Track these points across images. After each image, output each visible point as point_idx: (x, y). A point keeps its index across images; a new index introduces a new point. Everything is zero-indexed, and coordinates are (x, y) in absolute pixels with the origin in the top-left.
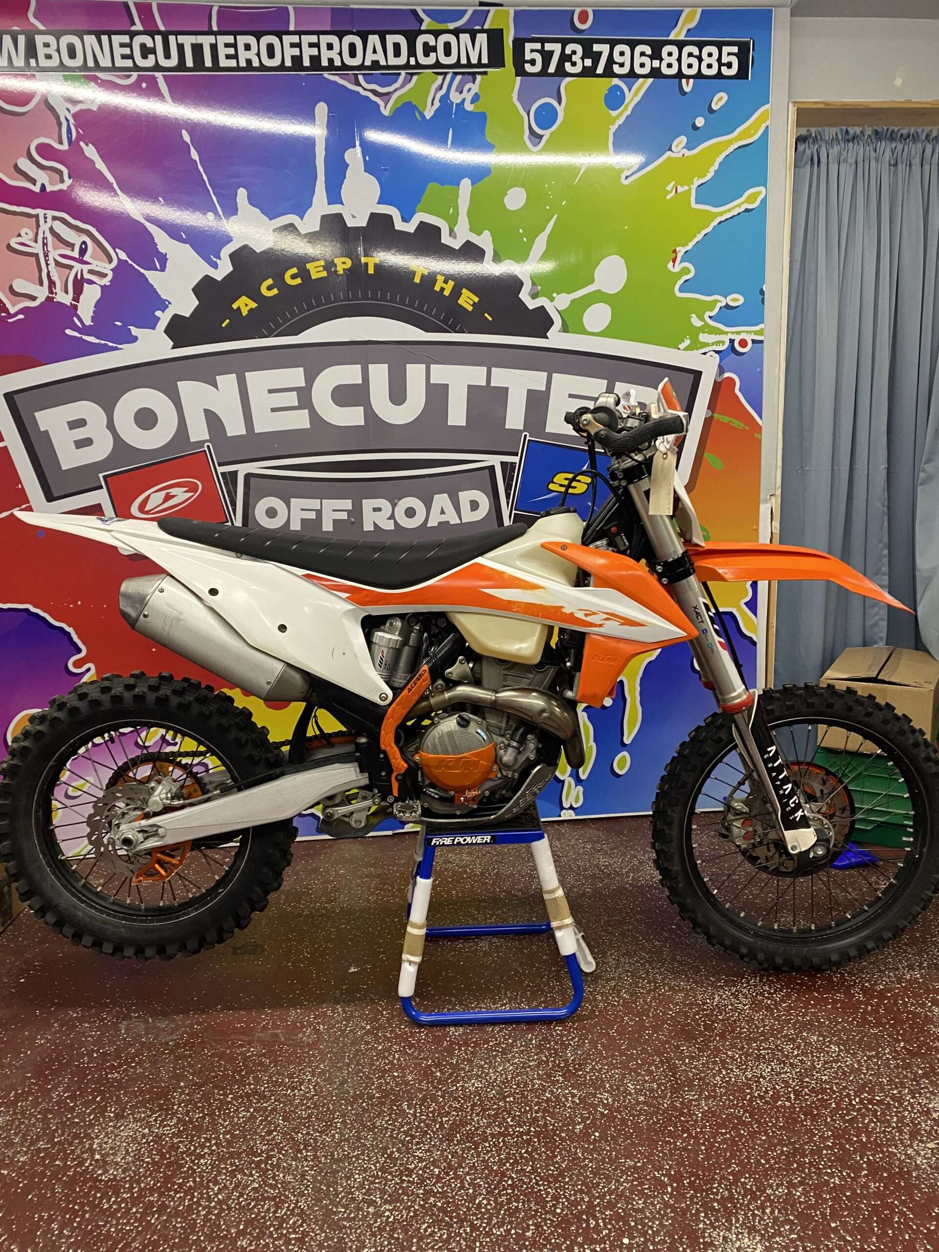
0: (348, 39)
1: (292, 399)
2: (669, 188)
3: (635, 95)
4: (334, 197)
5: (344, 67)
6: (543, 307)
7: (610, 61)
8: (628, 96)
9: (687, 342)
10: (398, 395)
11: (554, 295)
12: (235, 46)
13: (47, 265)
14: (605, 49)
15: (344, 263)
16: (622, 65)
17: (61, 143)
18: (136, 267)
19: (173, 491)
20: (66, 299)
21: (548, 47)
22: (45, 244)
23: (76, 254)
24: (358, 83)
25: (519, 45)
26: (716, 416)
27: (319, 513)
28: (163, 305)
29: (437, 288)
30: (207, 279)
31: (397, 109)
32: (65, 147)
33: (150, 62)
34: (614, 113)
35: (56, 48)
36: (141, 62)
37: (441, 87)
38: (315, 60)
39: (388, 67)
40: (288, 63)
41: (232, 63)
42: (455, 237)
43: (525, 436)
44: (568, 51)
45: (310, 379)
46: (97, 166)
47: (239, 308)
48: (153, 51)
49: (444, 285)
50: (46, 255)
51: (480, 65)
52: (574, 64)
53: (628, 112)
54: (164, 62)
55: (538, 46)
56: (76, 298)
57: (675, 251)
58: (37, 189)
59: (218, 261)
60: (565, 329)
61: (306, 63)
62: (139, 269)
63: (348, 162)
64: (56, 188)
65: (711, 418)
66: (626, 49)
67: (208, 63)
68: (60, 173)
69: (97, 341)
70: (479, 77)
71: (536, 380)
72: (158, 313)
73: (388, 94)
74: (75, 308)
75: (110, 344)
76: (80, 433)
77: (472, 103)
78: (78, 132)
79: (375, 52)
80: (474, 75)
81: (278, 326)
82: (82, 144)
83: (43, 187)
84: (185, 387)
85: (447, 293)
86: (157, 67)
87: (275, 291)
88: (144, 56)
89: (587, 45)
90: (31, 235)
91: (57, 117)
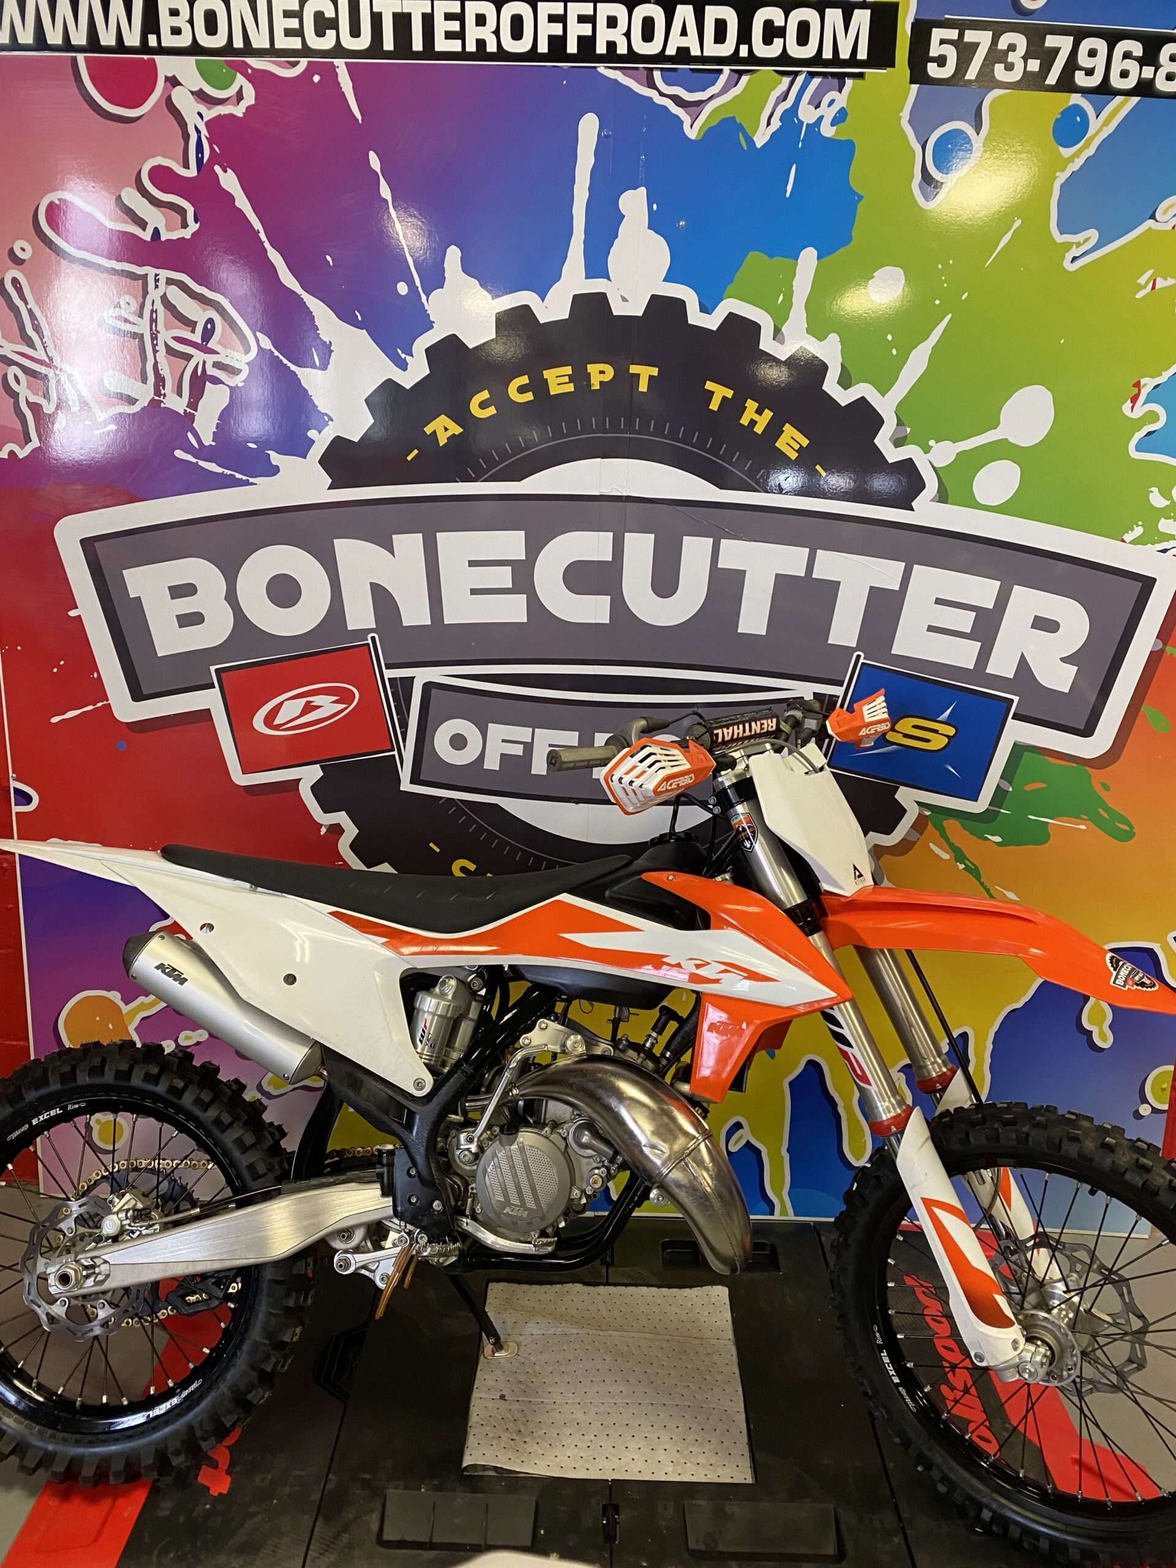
0: (643, 11)
1: (504, 577)
2: (1142, 281)
3: (1106, 123)
4: (596, 266)
5: (632, 56)
6: (910, 461)
7: (1072, 64)
8: (1094, 124)
9: (1138, 531)
10: (665, 582)
11: (932, 443)
12: (460, 17)
13: (155, 351)
14: (1065, 43)
16: (1090, 72)
17: (186, 166)
18: (285, 361)
19: (317, 700)
20: (177, 404)
21: (970, 36)
22: (153, 321)
23: (197, 338)
24: (652, 85)
25: (922, 31)
26: (1169, 650)
27: (529, 747)
28: (322, 421)
31: (711, 129)
32: (192, 172)
33: (328, 42)
34: (1066, 152)
35: (188, 17)
36: (315, 42)
37: (785, 97)
38: (587, 43)
39: (703, 60)
40: (543, 48)
41: (455, 46)
42: (782, 342)
43: (859, 657)
44: (1003, 44)
45: (534, 548)
46: (237, 204)
47: (434, 432)
48: (334, 24)
50: (154, 337)
51: (853, 61)
52: (1010, 67)
53: (1091, 151)
54: (349, 43)
55: (953, 34)
56: (193, 404)
57: (1137, 385)
58: (147, 236)
59: (408, 358)
60: (942, 497)
61: (572, 48)
62: (289, 364)
63: (623, 211)
64: (175, 235)
65: (1161, 652)
66: (1101, 45)
67: (418, 45)
68: (182, 212)
69: (219, 470)
70: (849, 82)
71: (886, 573)
72: (312, 434)
73: (700, 103)
74: (191, 418)
75: (238, 476)
76: (186, 605)
77: (832, 125)
78: (212, 149)
79: (684, 33)
80: (841, 77)
81: (491, 463)
82: (217, 168)
83: (156, 232)
84: (344, 548)
86: (339, 51)
88: (320, 33)
89: (1035, 37)
90: (134, 306)
91: (183, 124)
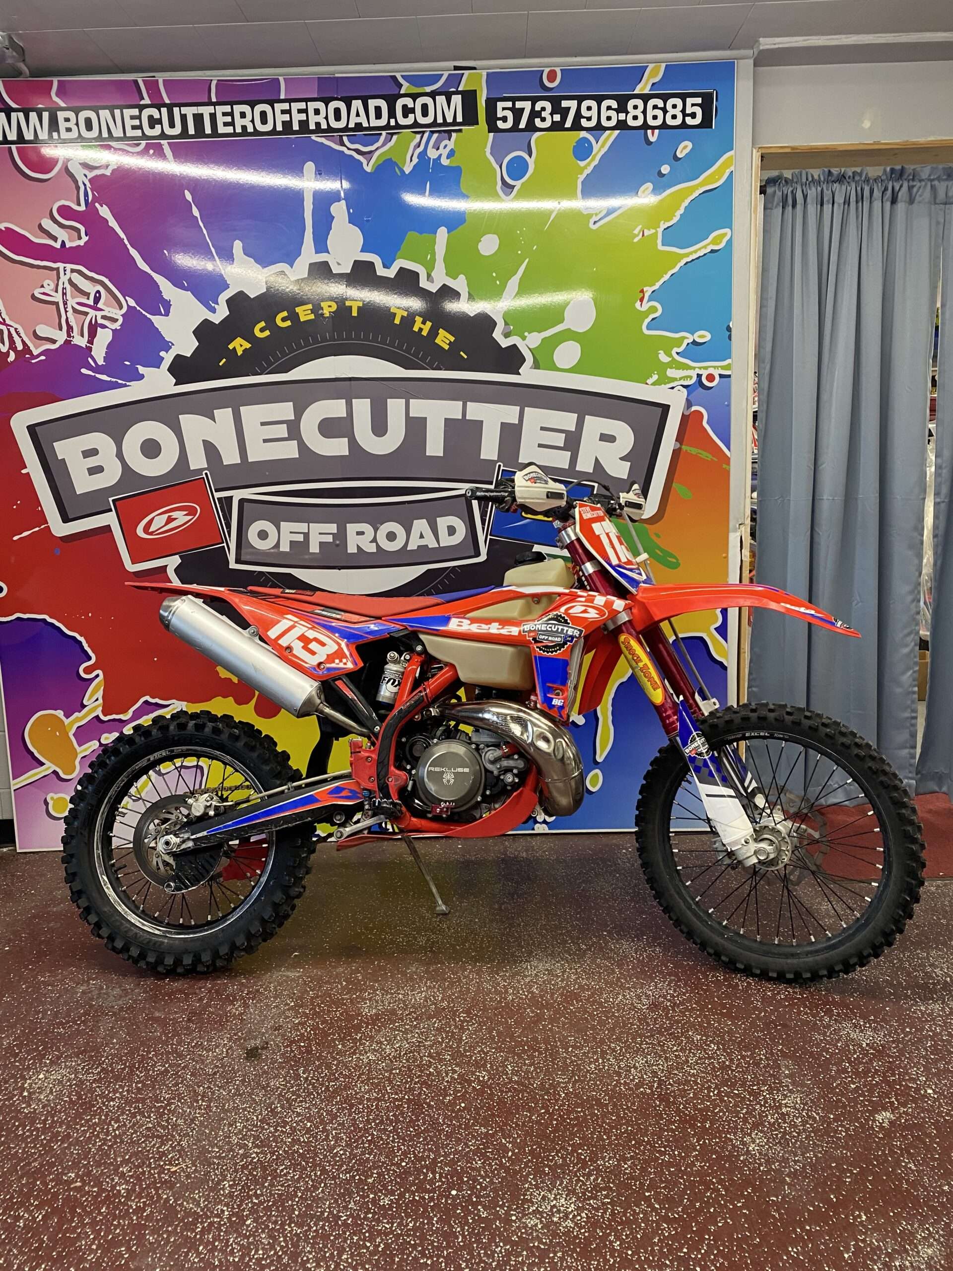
0: (333, 105)
1: (282, 431)
2: (636, 232)
3: (603, 146)
4: (321, 246)
5: (330, 129)
6: (515, 345)
7: (578, 115)
8: (596, 147)
9: (655, 377)
10: (380, 427)
11: (526, 334)
12: (231, 114)
13: (66, 312)
14: (573, 104)
15: (330, 306)
16: (589, 119)
17: (79, 204)
18: (144, 312)
19: (174, 514)
20: (81, 341)
21: (519, 105)
22: (64, 294)
23: (91, 302)
24: (343, 144)
25: (491, 104)
26: (684, 448)
27: (306, 535)
28: (167, 346)
29: (416, 329)
30: (206, 322)
31: (379, 166)
32: (83, 208)
33: (157, 131)
34: (582, 164)
35: (75, 122)
36: (149, 132)
37: (419, 145)
38: (304, 124)
39: (370, 128)
40: (279, 128)
41: (230, 130)
42: (432, 282)
43: (500, 466)
44: (538, 107)
45: (299, 412)
46: (110, 224)
47: (234, 348)
48: (160, 121)
49: (422, 326)
50: (65, 303)
51: (455, 122)
52: (543, 120)
53: (596, 162)
54: (169, 131)
55: (509, 104)
56: (91, 341)
57: (642, 291)
58: (58, 245)
59: (216, 306)
60: (536, 365)
61: (296, 127)
62: (146, 314)
63: (333, 214)
64: (74, 244)
65: (680, 449)
66: (593, 104)
67: (208, 130)
68: (78, 231)
69: (109, 379)
70: (454, 135)
71: (510, 413)
72: (162, 354)
73: (371, 152)
74: (90, 349)
75: (120, 382)
76: (93, 462)
77: (448, 158)
78: (93, 194)
79: (358, 115)
80: (449, 132)
81: (270, 364)
82: (97, 205)
83: (63, 243)
84: (186, 420)
85: (424, 333)
86: (163, 136)
87: (267, 333)
88: (152, 127)
89: (555, 102)
90: (53, 286)
91: (76, 181)
